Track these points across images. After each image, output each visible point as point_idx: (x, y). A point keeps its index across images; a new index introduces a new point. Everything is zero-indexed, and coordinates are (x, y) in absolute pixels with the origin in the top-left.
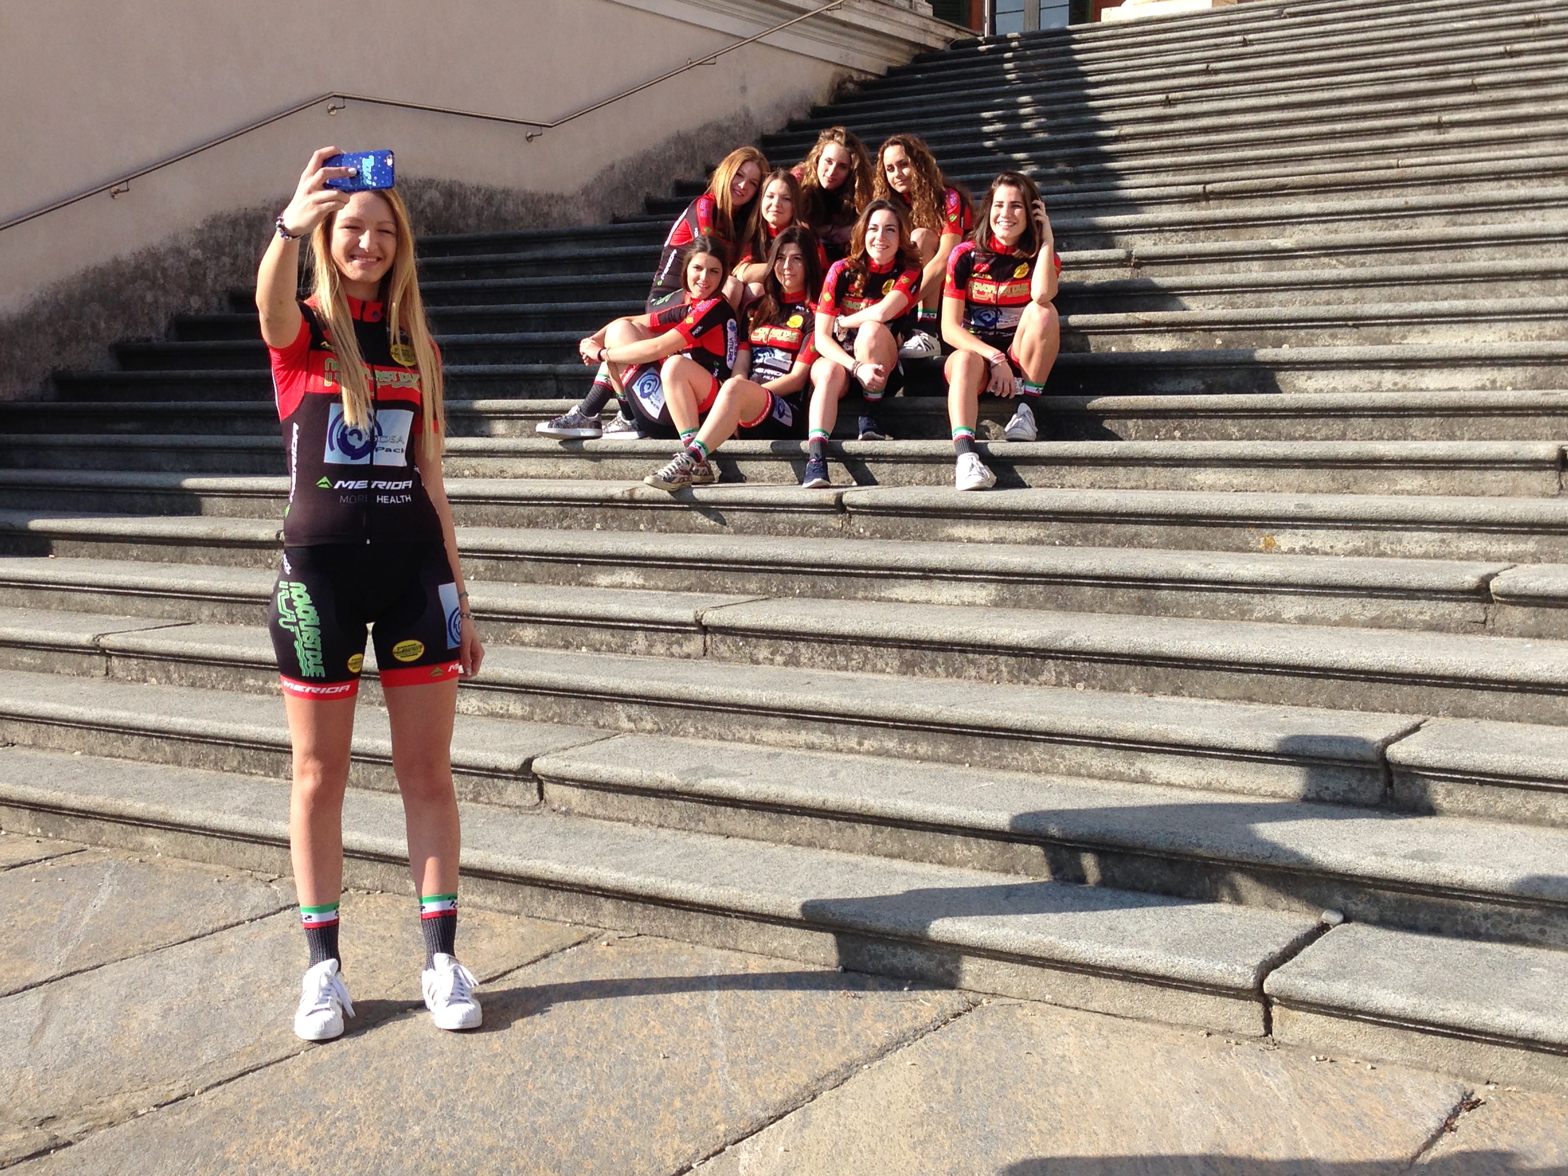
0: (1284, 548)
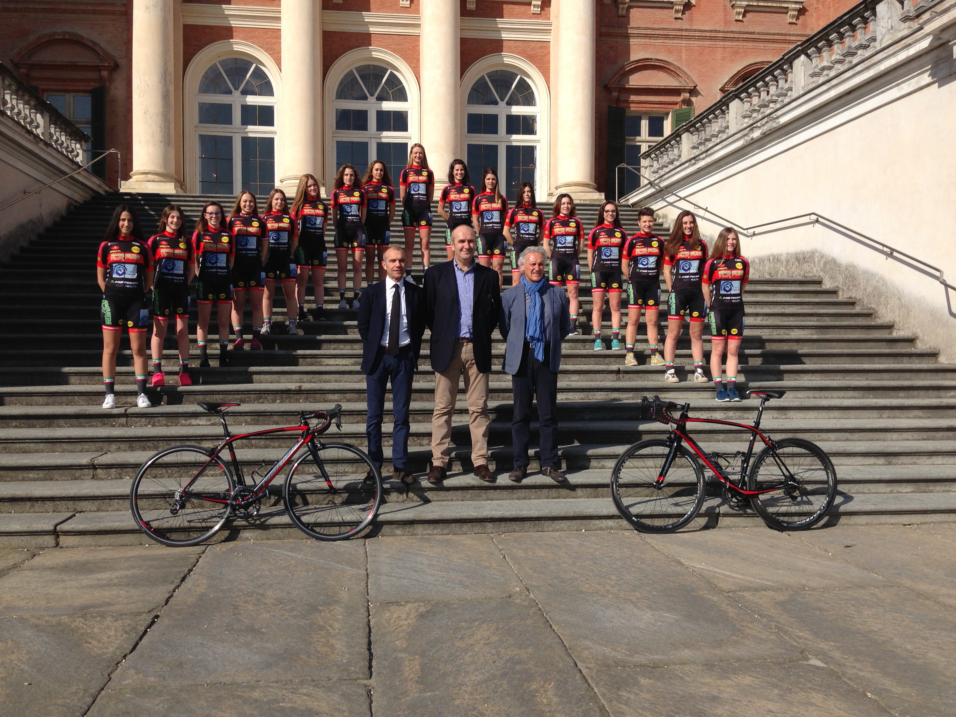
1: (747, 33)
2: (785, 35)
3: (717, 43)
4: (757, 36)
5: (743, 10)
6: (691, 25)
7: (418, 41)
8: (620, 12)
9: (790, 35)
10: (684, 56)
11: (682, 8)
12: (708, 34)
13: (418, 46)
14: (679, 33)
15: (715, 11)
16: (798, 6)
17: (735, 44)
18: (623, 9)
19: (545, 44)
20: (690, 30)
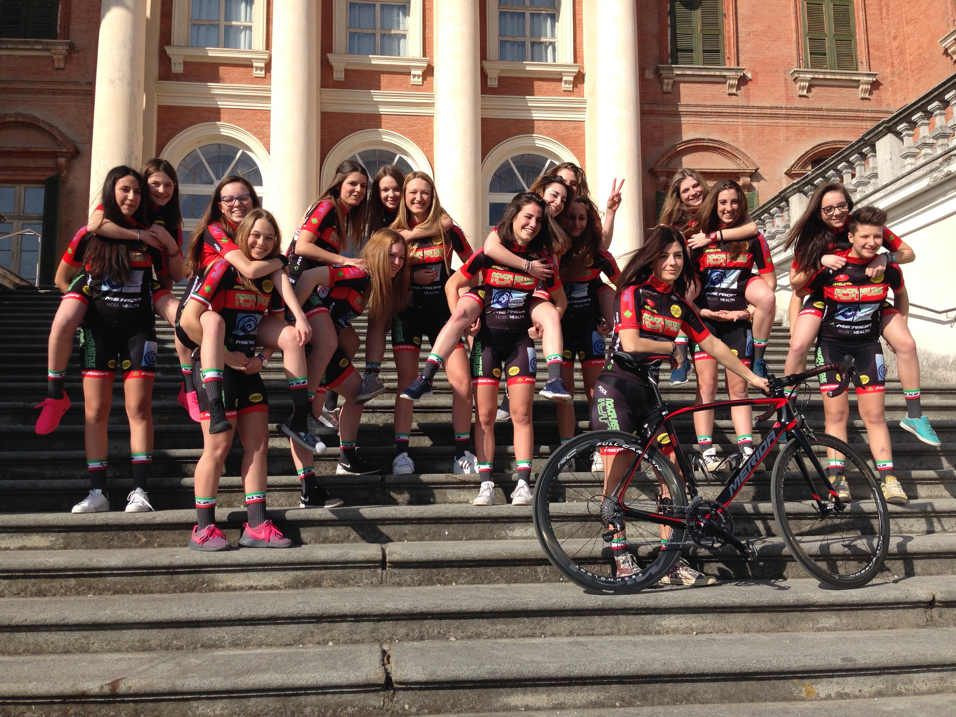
0: (822, 695)
1: (813, 109)
2: (858, 111)
3: (779, 121)
4: (825, 113)
5: (807, 84)
6: (748, 101)
7: (432, 122)
8: (665, 88)
9: (863, 111)
10: (741, 136)
11: (737, 82)
12: (768, 111)
13: (432, 127)
14: (734, 110)
15: (775, 86)
16: (870, 79)
17: (800, 122)
18: (668, 84)
19: (579, 124)
20: (748, 107)
